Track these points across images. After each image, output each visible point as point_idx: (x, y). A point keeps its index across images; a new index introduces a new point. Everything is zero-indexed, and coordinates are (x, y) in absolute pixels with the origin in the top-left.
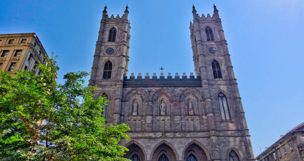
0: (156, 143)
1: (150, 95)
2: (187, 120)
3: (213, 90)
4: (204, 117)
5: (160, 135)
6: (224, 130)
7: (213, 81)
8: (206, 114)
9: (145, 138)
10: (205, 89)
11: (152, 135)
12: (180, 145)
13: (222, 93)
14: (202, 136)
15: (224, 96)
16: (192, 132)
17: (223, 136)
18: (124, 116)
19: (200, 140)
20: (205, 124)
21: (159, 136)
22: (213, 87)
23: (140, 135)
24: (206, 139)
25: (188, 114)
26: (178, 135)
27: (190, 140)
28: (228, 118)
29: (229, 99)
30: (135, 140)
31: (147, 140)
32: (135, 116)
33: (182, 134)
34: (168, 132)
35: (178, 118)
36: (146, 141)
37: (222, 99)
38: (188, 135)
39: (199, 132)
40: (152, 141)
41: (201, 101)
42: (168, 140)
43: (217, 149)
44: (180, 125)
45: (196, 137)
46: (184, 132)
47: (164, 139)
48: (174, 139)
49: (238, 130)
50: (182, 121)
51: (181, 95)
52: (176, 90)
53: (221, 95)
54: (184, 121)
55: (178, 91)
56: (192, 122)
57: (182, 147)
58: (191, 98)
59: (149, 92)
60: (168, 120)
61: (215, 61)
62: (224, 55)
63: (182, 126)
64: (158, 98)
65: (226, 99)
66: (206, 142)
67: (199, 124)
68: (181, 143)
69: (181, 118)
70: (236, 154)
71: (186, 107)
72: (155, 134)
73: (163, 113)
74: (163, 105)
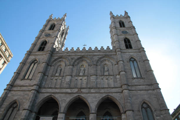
0: (71, 98)
1: (72, 61)
2: (103, 79)
3: (125, 56)
4: (118, 76)
5: (76, 90)
6: (136, 85)
7: (125, 50)
8: (119, 74)
9: (62, 93)
10: (119, 55)
11: (69, 91)
12: (94, 99)
14: (115, 91)
15: (135, 60)
16: (106, 88)
17: (135, 90)
18: (48, 76)
19: (114, 95)
20: (119, 82)
21: (74, 92)
22: (125, 54)
23: (57, 91)
24: (119, 94)
25: (104, 75)
26: (92, 91)
27: (104, 95)
28: (139, 76)
29: (139, 61)
30: (53, 94)
31: (64, 95)
32: (57, 76)
33: (97, 90)
34: (84, 88)
35: (94, 78)
36: (62, 95)
37: (133, 63)
38: (102, 91)
39: (113, 88)
40: (68, 95)
41: (115, 65)
42: (83, 95)
43: (129, 101)
44: (96, 83)
45: (109, 93)
46: (99, 88)
47: (79, 94)
48: (89, 94)
49: (149, 85)
50: (98, 80)
51: (98, 60)
52: (94, 57)
53: (132, 59)
54: (100, 80)
55: (96, 58)
56: (106, 81)
57: (96, 101)
58: (107, 63)
59: (72, 59)
60: (85, 79)
61: (126, 38)
62: (134, 35)
63: (97, 84)
64: (78, 63)
65: (137, 62)
66: (119, 97)
67: (113, 82)
68: (95, 97)
69: (97, 78)
70: (148, 105)
71: (102, 70)
72: (72, 90)
73: (81, 74)
74: (82, 69)
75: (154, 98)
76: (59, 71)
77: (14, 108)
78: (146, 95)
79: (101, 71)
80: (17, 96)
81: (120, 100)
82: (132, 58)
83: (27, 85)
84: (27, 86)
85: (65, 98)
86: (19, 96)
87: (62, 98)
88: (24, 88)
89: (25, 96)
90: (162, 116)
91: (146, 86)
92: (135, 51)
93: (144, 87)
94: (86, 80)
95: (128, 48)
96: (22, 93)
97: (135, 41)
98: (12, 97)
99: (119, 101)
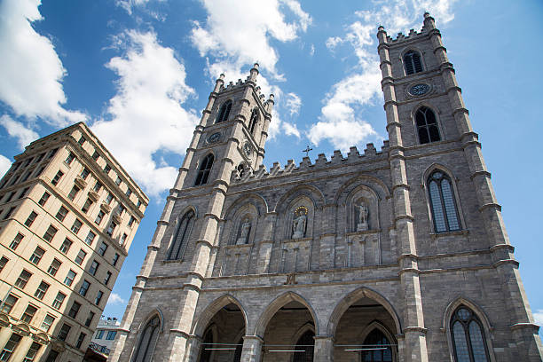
0: (272, 299)
1: (274, 202)
2: (351, 244)
3: (416, 167)
4: (392, 233)
5: (283, 279)
7: (416, 148)
8: (395, 226)
9: (252, 289)
10: (395, 167)
11: (266, 282)
12: (326, 301)
13: (440, 171)
14: (383, 277)
15: (445, 176)
16: (358, 268)
17: (437, 271)
18: (219, 248)
19: (378, 287)
20: (393, 249)
21: (279, 284)
22: (417, 161)
23: (241, 284)
24: (391, 283)
25: (355, 232)
26: (323, 278)
27: (351, 289)
28: (454, 225)
29: (457, 180)
30: (231, 293)
31: (254, 292)
33: (334, 276)
34: (301, 273)
35: (327, 242)
36: (252, 294)
37: (440, 186)
38: (349, 276)
39: (377, 267)
40: (264, 294)
41: (387, 198)
42: (299, 291)
44: (332, 255)
45: (367, 281)
46: (340, 270)
47: (292, 290)
48: (313, 288)
49: (481, 253)
50: (337, 248)
51: (341, 191)
52: (330, 183)
53: (438, 176)
54: (343, 247)
55: (335, 185)
56: (362, 247)
57: (331, 304)
58: (366, 196)
59: (274, 195)
60: (306, 248)
61: (423, 108)
62: (447, 94)
63: (335, 258)
64: (289, 206)
65: (451, 183)
66: (393, 291)
67: (379, 251)
68: (330, 296)
69: (336, 241)
70: (473, 314)
71: (352, 217)
72: (274, 280)
73: (297, 235)
74: (301, 219)
75: (495, 290)
76: (244, 232)
77: (154, 328)
78: (467, 285)
79: (348, 222)
80: (157, 301)
81: (395, 302)
82: (436, 171)
83: (175, 273)
84: (174, 277)
85: (258, 302)
86: (161, 301)
87: (252, 301)
88: (171, 282)
89: (173, 300)
90: (511, 345)
91: (472, 256)
92: (446, 147)
93: (465, 258)
94: (308, 251)
95: (427, 142)
96: (165, 294)
97: (450, 113)
98: (149, 303)
99: (392, 303)
